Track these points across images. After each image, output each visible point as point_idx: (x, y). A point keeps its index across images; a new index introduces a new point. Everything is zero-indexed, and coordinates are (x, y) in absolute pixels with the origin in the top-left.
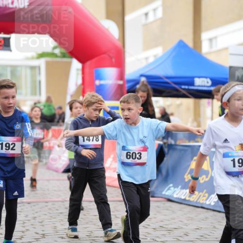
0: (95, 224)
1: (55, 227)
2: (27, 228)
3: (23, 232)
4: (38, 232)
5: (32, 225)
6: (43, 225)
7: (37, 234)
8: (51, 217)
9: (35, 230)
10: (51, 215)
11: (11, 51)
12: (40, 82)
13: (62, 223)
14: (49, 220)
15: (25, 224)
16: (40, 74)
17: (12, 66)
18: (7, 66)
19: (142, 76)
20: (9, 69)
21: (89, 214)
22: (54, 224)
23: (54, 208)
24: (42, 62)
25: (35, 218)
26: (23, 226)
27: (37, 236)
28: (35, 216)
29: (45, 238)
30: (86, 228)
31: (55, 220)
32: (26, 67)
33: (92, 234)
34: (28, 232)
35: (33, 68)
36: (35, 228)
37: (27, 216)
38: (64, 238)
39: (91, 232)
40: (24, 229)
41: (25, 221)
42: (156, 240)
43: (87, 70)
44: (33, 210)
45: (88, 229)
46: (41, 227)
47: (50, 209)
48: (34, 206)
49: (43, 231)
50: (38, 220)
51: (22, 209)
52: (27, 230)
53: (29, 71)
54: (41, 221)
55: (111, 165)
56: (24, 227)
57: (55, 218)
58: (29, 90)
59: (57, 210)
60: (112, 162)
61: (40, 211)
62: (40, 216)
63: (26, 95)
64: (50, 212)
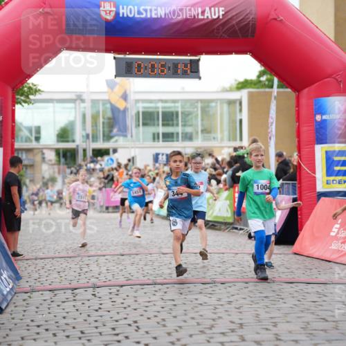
0: (313, 313)
1: (258, 314)
2: (219, 315)
3: (214, 320)
4: (234, 320)
5: (226, 311)
6: (240, 312)
7: (233, 322)
8: (252, 301)
10: (252, 299)
11: (200, 78)
12: (241, 121)
13: (267, 310)
14: (250, 306)
15: (217, 311)
16: (241, 110)
17: (202, 101)
18: (197, 101)
20: (199, 105)
21: (305, 299)
22: (256, 311)
23: (257, 290)
24: (244, 95)
25: (230, 303)
26: (213, 313)
27: (233, 326)
28: (230, 300)
29: (242, 328)
30: (299, 317)
31: (257, 306)
32: (222, 101)
33: (308, 326)
34: (221, 320)
35: (231, 103)
36: (229, 315)
37: (219, 300)
38: (270, 330)
39: (308, 323)
40: (215, 316)
41: (217, 307)
43: (303, 101)
44: (229, 292)
45: (304, 319)
46: (239, 314)
47: (251, 291)
48: (230, 287)
49: (241, 319)
50: (233, 305)
51: (213, 291)
52: (220, 318)
53: (225, 107)
54: (237, 307)
55: (338, 233)
56: (215, 313)
57: (258, 303)
58: (226, 133)
59: (261, 293)
60: (339, 229)
61: (238, 294)
62: (237, 300)
63: (222, 140)
64: (251, 296)
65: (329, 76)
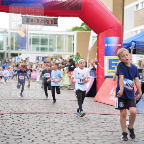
2: (64, 128)
3: (61, 130)
4: (70, 130)
5: (67, 126)
7: (69, 131)
9: (68, 129)
10: (77, 121)
11: (58, 26)
12: (73, 44)
13: (84, 126)
14: (76, 124)
15: (63, 126)
16: (74, 40)
17: (58, 35)
18: (56, 35)
19: (133, 41)
20: (57, 37)
21: (99, 121)
22: (79, 126)
24: (75, 33)
25: (68, 122)
27: (69, 133)
29: (73, 134)
30: (97, 129)
31: (79, 124)
32: (66, 35)
33: (101, 133)
34: (64, 130)
35: (70, 36)
36: (68, 128)
37: (64, 121)
39: (100, 132)
40: (62, 128)
41: (63, 124)
42: (139, 139)
43: (100, 38)
44: (67, 118)
45: (98, 130)
46: (72, 127)
48: (68, 115)
49: (73, 130)
50: (70, 123)
51: (61, 117)
52: (64, 129)
53: (67, 38)
54: (71, 124)
55: (113, 93)
56: (62, 127)
58: (67, 49)
61: (71, 118)
62: (71, 121)
63: (66, 51)
65: (111, 28)
